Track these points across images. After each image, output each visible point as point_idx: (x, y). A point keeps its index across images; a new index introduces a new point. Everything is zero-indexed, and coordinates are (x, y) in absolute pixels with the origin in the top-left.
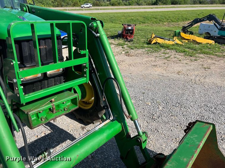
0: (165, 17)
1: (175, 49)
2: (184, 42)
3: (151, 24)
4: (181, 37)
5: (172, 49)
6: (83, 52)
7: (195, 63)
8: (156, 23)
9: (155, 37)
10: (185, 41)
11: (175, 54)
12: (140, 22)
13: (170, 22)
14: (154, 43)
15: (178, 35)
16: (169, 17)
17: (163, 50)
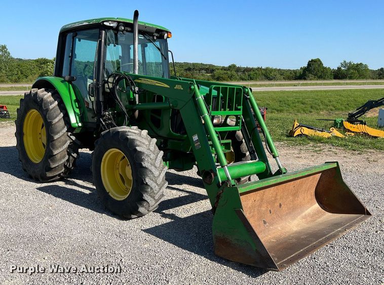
0: (322, 102)
1: (331, 143)
2: (349, 135)
3: (295, 114)
4: (345, 128)
5: (327, 142)
6: (239, 107)
7: (359, 157)
8: (304, 111)
9: (299, 126)
10: (350, 133)
11: (331, 148)
12: (273, 109)
13: (331, 110)
14: (298, 135)
15: (340, 126)
16: (330, 102)
17: (312, 143)
